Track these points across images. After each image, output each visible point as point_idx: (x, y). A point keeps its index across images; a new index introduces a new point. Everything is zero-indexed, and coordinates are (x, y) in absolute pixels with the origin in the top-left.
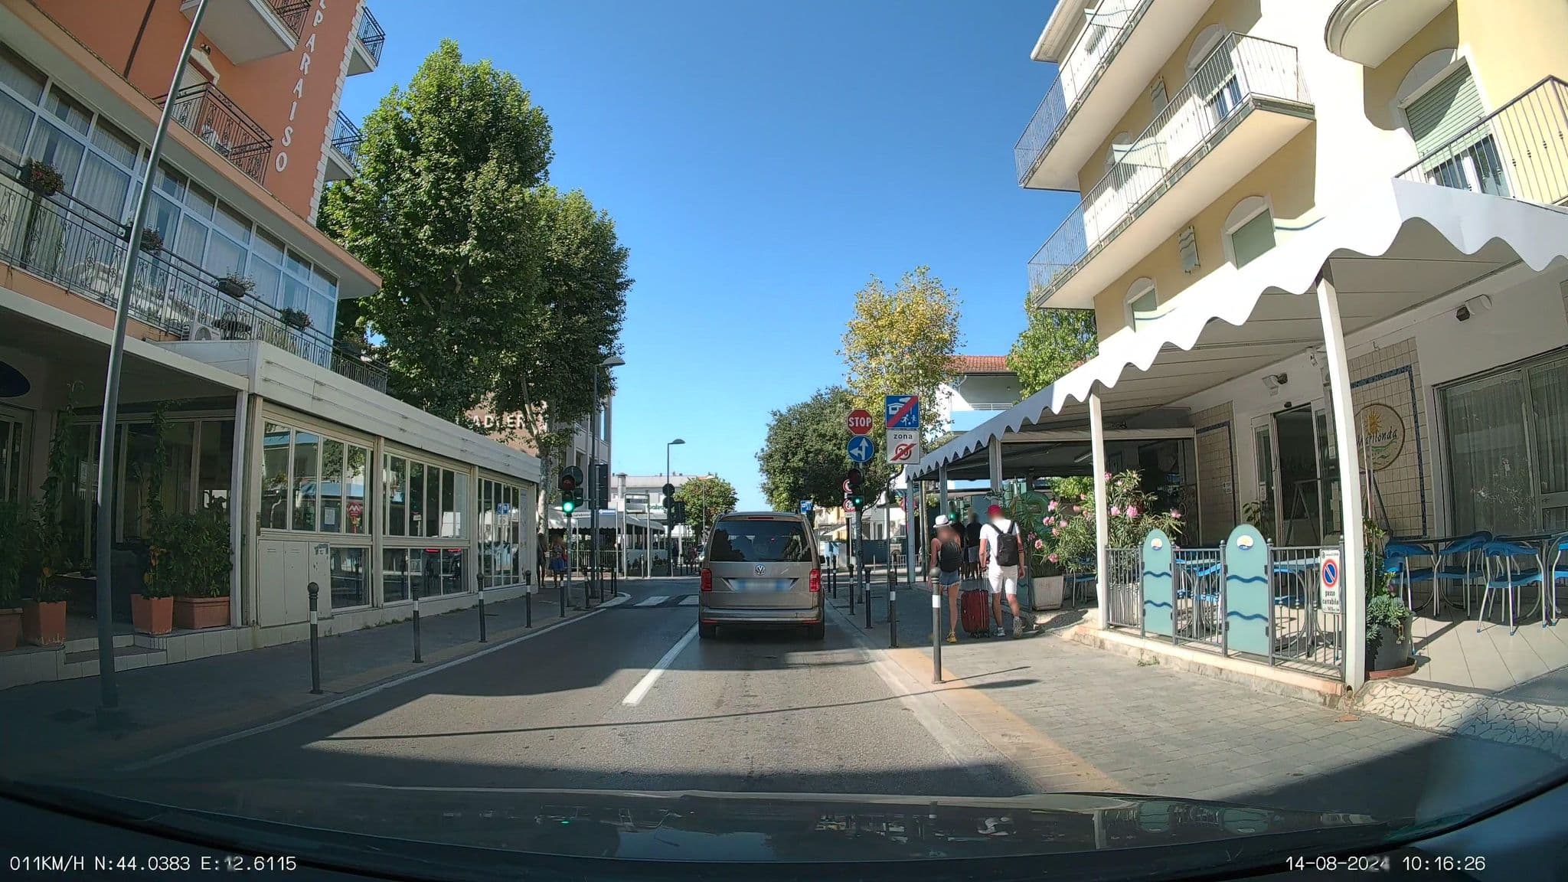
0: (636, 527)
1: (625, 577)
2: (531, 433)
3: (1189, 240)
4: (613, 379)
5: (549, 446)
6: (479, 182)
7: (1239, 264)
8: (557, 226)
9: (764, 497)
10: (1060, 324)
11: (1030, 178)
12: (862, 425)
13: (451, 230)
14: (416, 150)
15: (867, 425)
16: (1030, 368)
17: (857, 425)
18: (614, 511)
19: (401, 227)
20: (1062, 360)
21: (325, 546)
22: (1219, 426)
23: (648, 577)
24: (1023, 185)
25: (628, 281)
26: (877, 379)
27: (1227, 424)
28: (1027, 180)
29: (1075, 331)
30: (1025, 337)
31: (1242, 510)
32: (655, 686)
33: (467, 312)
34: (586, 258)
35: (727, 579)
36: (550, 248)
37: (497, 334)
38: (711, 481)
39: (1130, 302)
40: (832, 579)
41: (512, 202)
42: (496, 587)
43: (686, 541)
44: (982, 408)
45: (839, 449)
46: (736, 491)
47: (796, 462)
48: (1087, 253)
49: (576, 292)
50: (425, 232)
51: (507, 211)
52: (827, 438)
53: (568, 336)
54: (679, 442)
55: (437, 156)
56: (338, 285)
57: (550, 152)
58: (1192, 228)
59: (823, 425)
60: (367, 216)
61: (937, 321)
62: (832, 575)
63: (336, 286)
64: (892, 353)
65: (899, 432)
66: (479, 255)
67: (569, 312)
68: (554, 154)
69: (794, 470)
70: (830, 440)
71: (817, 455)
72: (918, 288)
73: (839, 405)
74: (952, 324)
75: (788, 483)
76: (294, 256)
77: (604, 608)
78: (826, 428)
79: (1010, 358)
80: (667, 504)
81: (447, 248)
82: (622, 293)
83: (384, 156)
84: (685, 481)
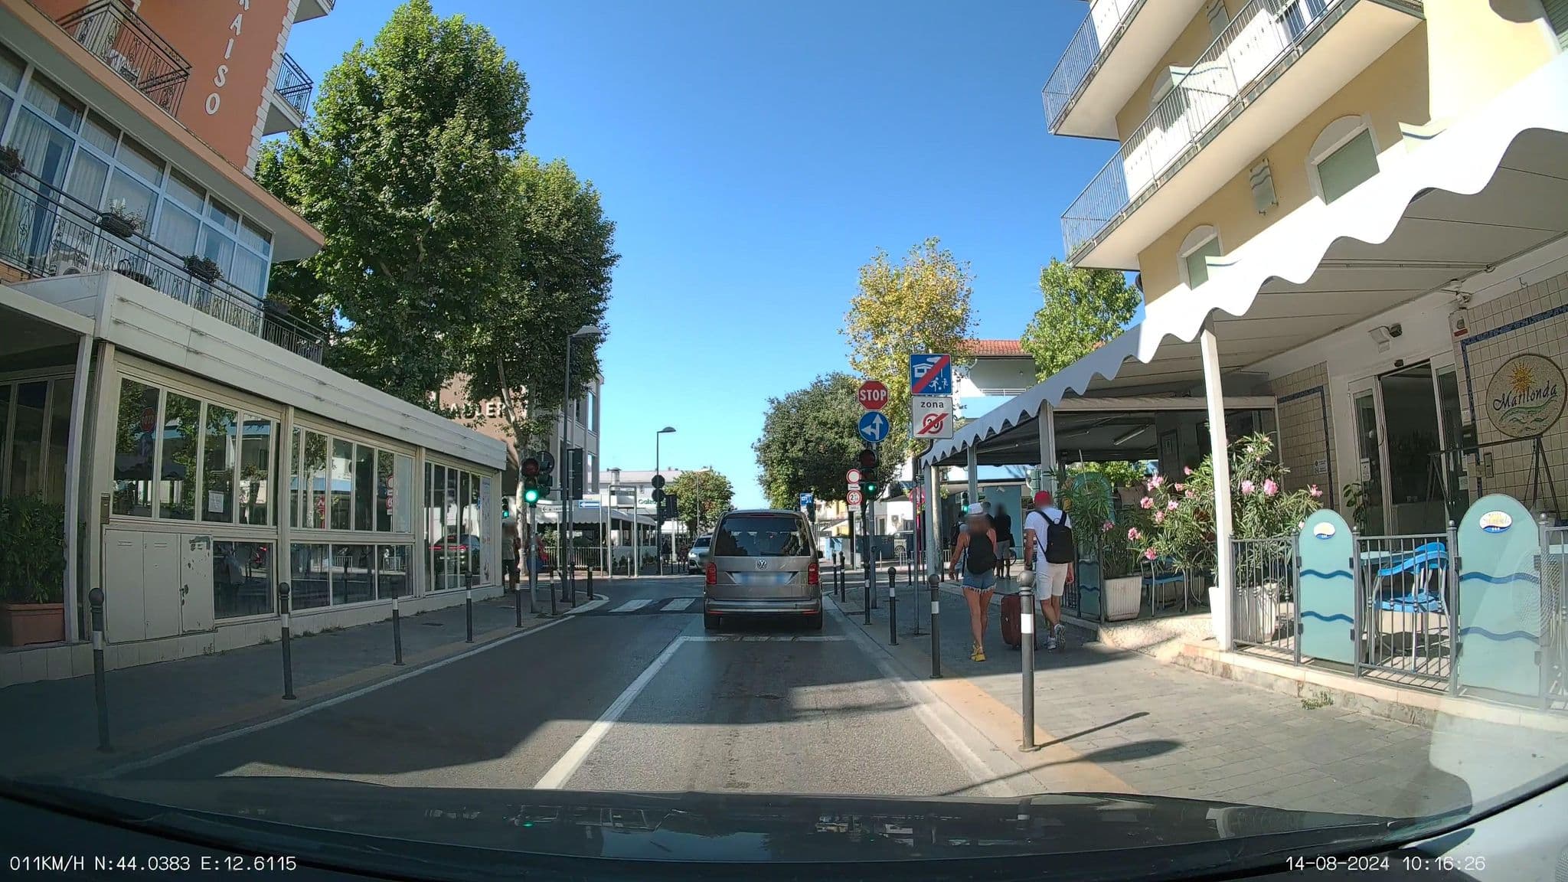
0: (624, 522)
1: (610, 577)
2: (509, 419)
3: (1263, 175)
4: (598, 362)
5: (528, 435)
6: (445, 136)
7: (1329, 198)
8: (538, 197)
9: (760, 490)
10: (1079, 301)
11: (1063, 122)
12: (875, 399)
13: (414, 192)
14: (378, 107)
15: (882, 399)
16: (1047, 349)
17: (869, 399)
18: (597, 505)
19: (358, 188)
20: (1081, 341)
21: (207, 539)
22: (1308, 392)
23: (636, 576)
24: (1053, 131)
25: (614, 257)
26: (884, 360)
27: (1320, 389)
28: (1058, 124)
29: (1096, 310)
30: (1042, 315)
31: (1341, 493)
32: (603, 741)
33: (431, 280)
34: (568, 231)
35: (730, 573)
36: (529, 220)
37: (464, 307)
38: (706, 473)
39: (1186, 255)
40: (839, 577)
41: (479, 158)
42: (450, 590)
43: (680, 538)
44: (994, 394)
45: (842, 437)
46: (732, 485)
47: (795, 452)
48: (1129, 204)
49: (555, 268)
50: (385, 194)
51: (474, 168)
52: (829, 426)
53: (548, 314)
54: (669, 430)
55: (398, 110)
56: (273, 242)
57: (527, 111)
58: (1266, 160)
59: (824, 414)
60: (323, 178)
61: (949, 297)
62: (838, 572)
63: (269, 243)
64: (900, 330)
65: (927, 399)
66: (444, 217)
67: (550, 289)
68: (531, 115)
69: (793, 461)
70: (831, 428)
71: (818, 444)
72: (926, 261)
73: (841, 391)
74: (964, 301)
75: (787, 475)
76: (219, 206)
77: (573, 614)
78: (827, 415)
79: (1026, 339)
80: (658, 496)
81: (409, 211)
82: (607, 269)
83: (344, 115)
84: (678, 474)
